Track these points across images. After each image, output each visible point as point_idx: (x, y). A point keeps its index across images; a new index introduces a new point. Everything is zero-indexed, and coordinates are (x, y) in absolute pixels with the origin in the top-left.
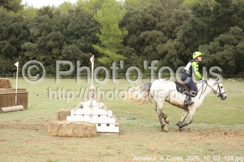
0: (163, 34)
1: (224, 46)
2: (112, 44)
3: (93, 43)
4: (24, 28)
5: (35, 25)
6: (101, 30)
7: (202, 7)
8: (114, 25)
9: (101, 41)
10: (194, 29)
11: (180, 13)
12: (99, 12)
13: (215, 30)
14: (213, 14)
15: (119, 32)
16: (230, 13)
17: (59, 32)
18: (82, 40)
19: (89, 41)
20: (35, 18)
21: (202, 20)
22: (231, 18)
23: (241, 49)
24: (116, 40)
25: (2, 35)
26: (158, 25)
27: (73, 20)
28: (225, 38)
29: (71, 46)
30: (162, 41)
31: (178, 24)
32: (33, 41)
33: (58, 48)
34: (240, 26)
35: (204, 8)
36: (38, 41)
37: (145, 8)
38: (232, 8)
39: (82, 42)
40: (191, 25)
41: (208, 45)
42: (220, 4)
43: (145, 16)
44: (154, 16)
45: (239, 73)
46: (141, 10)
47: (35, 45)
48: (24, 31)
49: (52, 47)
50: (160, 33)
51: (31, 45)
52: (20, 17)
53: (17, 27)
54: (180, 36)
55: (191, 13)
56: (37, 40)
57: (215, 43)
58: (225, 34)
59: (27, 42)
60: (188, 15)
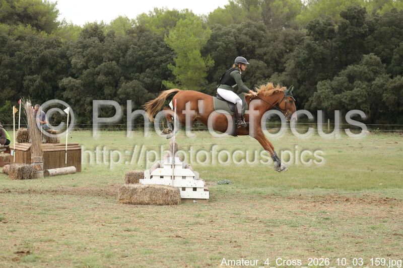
0: (266, 65)
1: (354, 82)
2: (191, 79)
3: (164, 79)
4: (63, 56)
5: (79, 52)
6: (174, 59)
7: (322, 25)
8: (195, 51)
9: (175, 75)
10: (310, 58)
11: (289, 35)
12: (173, 34)
13: (341, 59)
14: (339, 35)
15: (201, 62)
16: (363, 34)
17: (114, 62)
18: (148, 75)
19: (157, 75)
20: (78, 42)
21: (323, 45)
22: (364, 42)
23: (378, 86)
24: (196, 74)
25: (31, 67)
26: (259, 52)
27: (133, 44)
28: (356, 71)
29: (131, 82)
30: (264, 75)
31: (288, 51)
32: (76, 76)
33: (112, 86)
34: (377, 54)
35: (325, 27)
36: (83, 76)
37: (238, 27)
38: (365, 28)
39: (147, 77)
40: (306, 52)
41: (331, 80)
42: (348, 21)
43: (240, 38)
44: (253, 38)
45: (377, 121)
46: (233, 30)
47: (78, 81)
48: (63, 62)
49: (104, 85)
50: (261, 63)
51: (73, 81)
52: (55, 40)
53: (52, 55)
54: (290, 68)
55: (306, 34)
56: (81, 74)
57: (341, 78)
58: (356, 65)
59: (68, 77)
60: (302, 38)
